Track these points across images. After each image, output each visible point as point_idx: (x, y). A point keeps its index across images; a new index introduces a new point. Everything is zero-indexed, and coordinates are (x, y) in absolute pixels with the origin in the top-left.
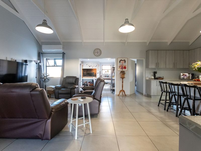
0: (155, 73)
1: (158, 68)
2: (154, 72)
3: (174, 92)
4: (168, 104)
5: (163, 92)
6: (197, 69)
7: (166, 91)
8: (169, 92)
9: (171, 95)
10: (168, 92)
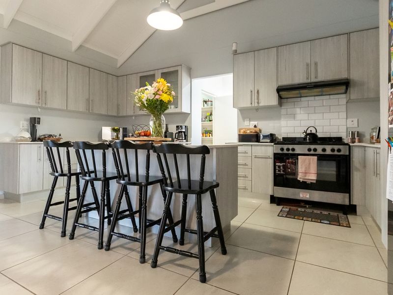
0: (34, 122)
1: (44, 105)
2: (31, 118)
3: (92, 172)
4: (75, 211)
5: (59, 177)
6: (145, 103)
7: (67, 172)
8: (77, 175)
9: (82, 183)
10: (73, 174)
